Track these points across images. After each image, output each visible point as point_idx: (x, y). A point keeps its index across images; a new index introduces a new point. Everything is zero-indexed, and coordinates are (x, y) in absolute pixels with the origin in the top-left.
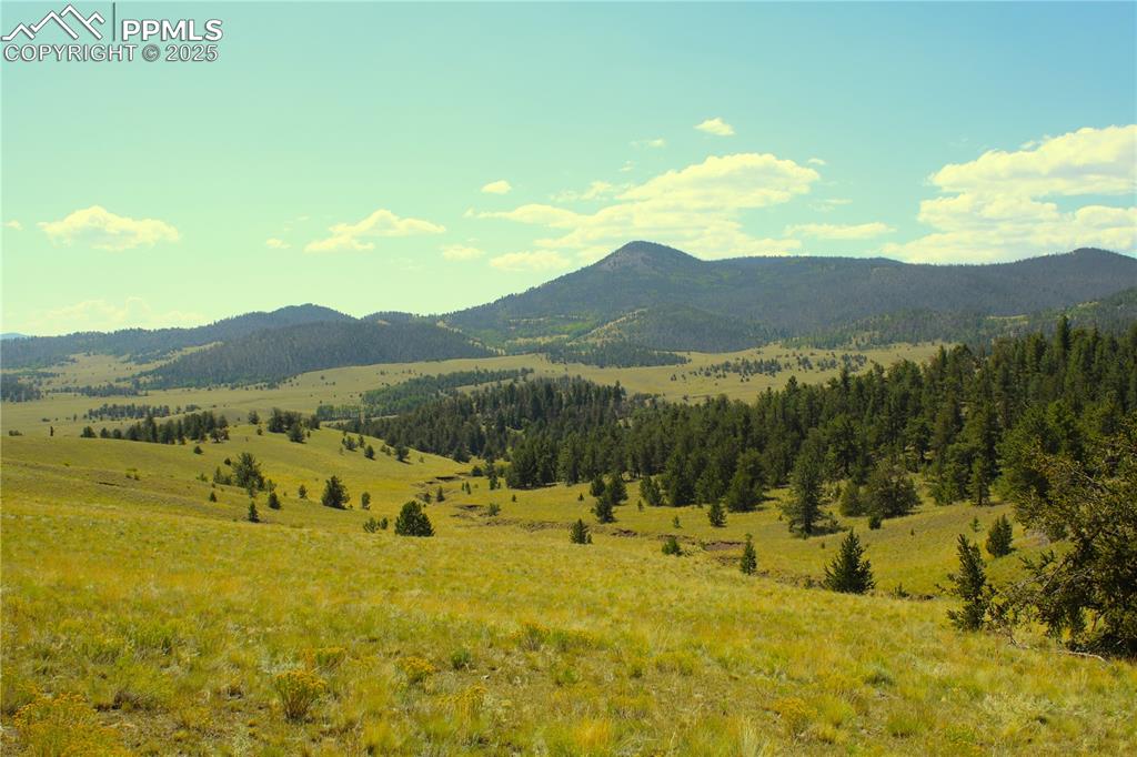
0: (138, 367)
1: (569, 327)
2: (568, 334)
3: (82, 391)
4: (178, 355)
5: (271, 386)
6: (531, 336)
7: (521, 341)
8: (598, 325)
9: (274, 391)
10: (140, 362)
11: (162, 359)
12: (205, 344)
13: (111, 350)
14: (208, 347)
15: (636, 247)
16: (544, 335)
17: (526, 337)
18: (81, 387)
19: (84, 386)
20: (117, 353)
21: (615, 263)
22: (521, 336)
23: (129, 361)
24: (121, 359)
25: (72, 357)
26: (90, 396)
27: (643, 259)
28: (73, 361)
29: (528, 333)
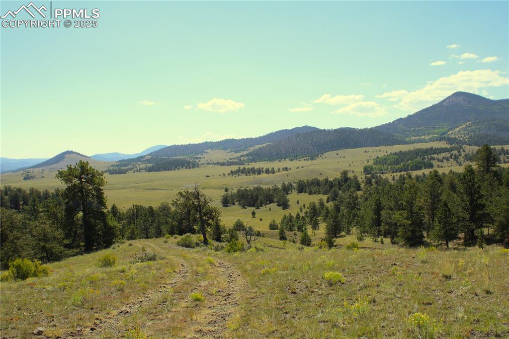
0: (235, 154)
1: (436, 131)
2: (436, 134)
3: (216, 164)
4: (252, 148)
5: (312, 159)
6: (418, 136)
7: (413, 138)
8: (450, 130)
9: (314, 161)
10: (236, 152)
11: (245, 150)
12: (263, 143)
13: (222, 148)
14: (265, 145)
15: (458, 94)
16: (424, 135)
17: (415, 136)
18: (215, 162)
19: (216, 162)
20: (225, 149)
21: (449, 102)
22: (413, 136)
23: (231, 152)
24: (227, 151)
25: (206, 151)
26: (222, 166)
27: (463, 99)
28: (207, 152)
29: (416, 134)
